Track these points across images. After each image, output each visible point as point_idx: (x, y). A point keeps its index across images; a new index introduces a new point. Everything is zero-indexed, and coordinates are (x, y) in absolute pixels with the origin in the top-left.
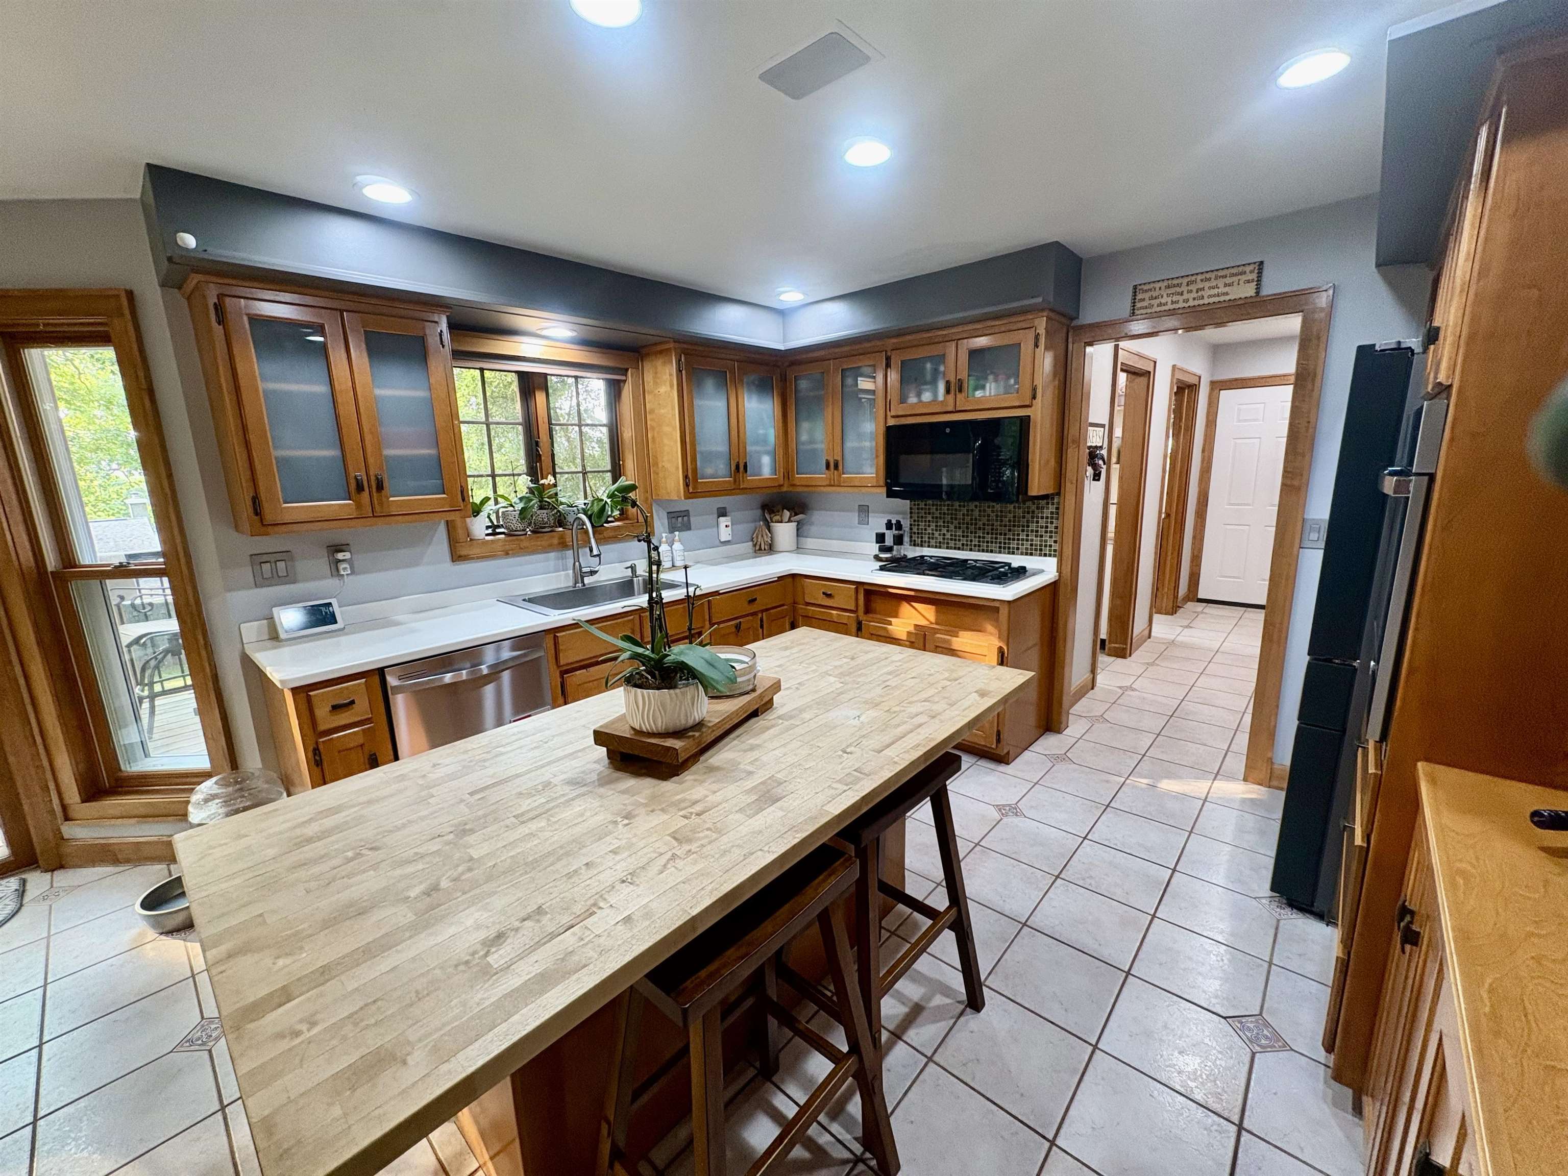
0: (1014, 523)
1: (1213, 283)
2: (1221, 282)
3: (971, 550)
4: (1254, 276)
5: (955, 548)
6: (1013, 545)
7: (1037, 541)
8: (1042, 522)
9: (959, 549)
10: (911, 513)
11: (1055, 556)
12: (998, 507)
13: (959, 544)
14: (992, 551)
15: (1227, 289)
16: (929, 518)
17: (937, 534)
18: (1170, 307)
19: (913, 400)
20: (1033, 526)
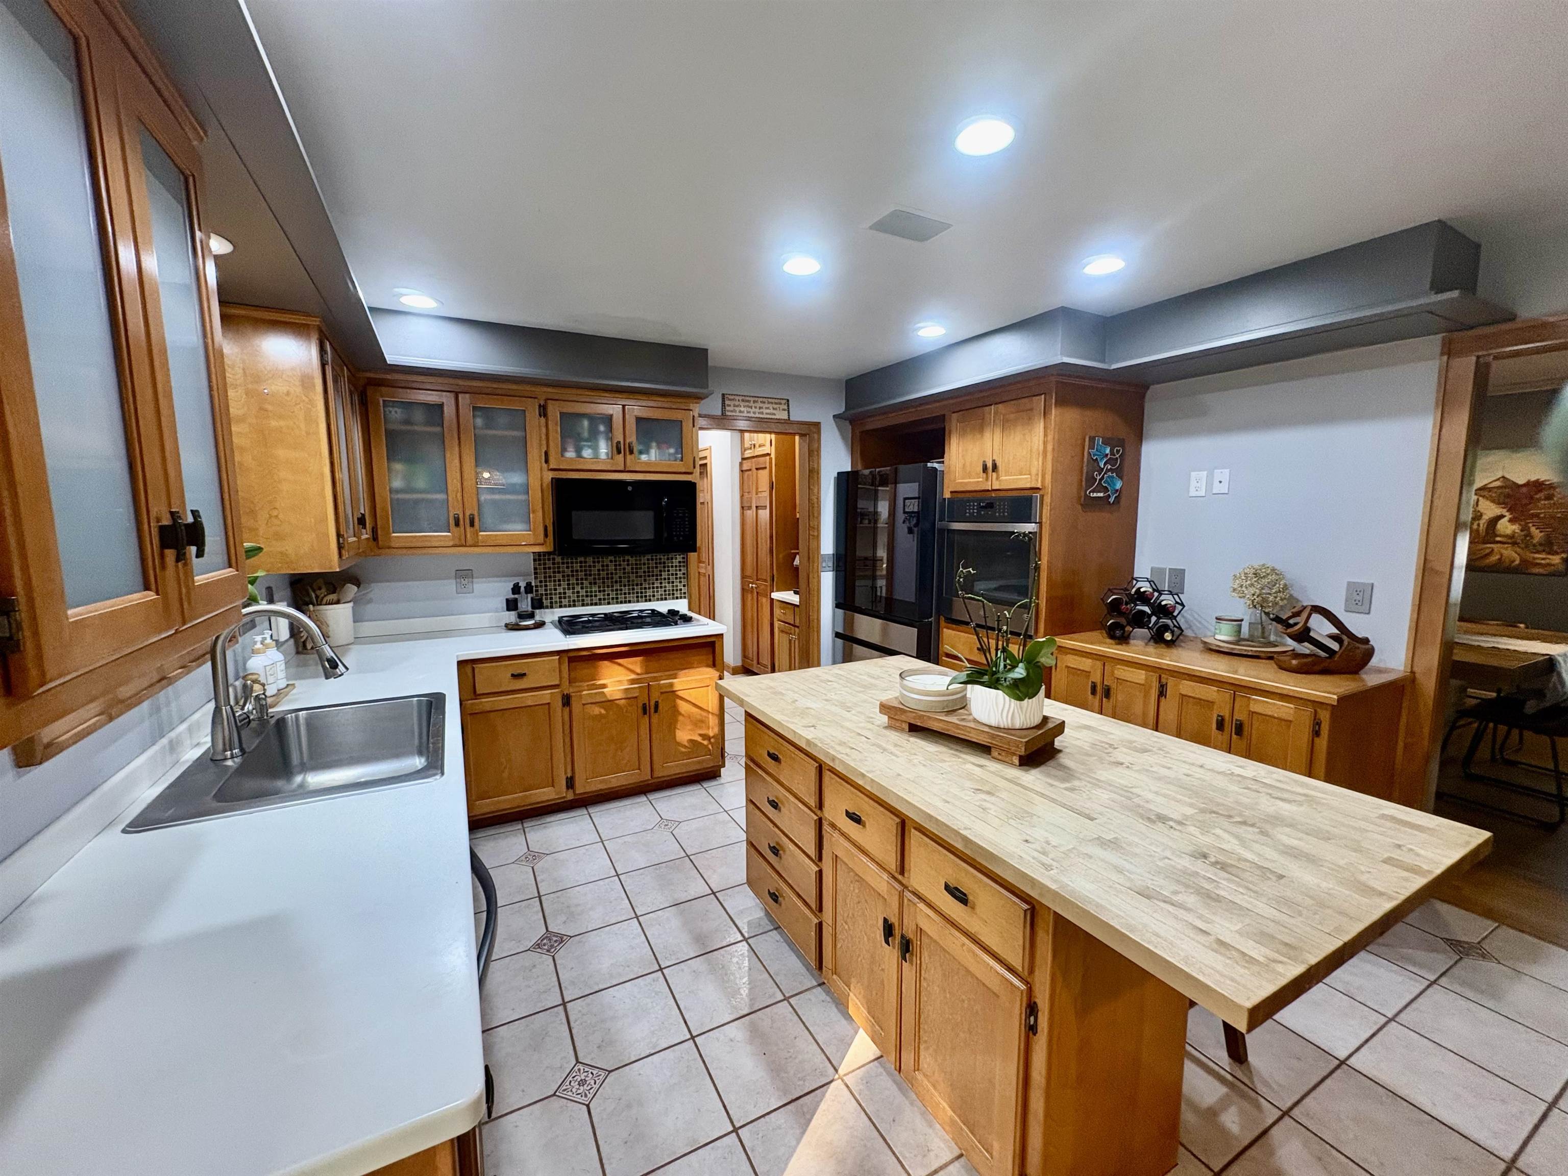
0: (649, 574)
1: (767, 405)
2: (771, 406)
3: (609, 603)
4: (786, 407)
5: (592, 604)
6: (649, 593)
7: (669, 587)
8: (672, 571)
9: (596, 604)
10: (536, 573)
11: (685, 597)
12: (632, 560)
13: (595, 600)
14: (630, 602)
15: (774, 412)
16: (559, 576)
17: (569, 593)
18: (745, 414)
19: (571, 454)
20: (665, 575)
